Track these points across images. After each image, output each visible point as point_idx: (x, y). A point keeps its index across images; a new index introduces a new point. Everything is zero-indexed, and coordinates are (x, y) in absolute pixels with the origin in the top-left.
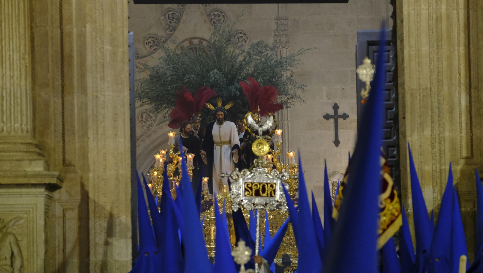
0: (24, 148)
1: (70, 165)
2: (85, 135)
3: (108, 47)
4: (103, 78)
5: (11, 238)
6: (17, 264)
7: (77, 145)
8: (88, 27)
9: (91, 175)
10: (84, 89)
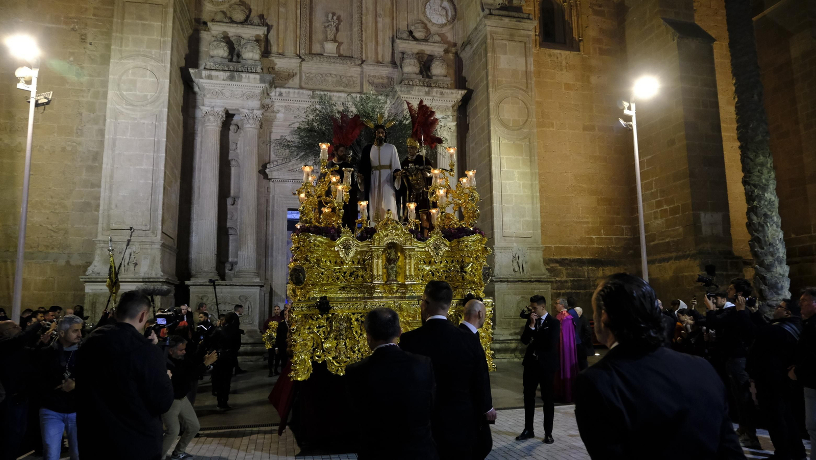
0: (253, 274)
1: (268, 280)
2: (272, 270)
3: (280, 244)
4: (278, 253)
5: (248, 302)
6: (250, 310)
7: (270, 274)
8: (275, 237)
9: (274, 283)
10: (272, 256)
